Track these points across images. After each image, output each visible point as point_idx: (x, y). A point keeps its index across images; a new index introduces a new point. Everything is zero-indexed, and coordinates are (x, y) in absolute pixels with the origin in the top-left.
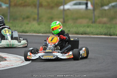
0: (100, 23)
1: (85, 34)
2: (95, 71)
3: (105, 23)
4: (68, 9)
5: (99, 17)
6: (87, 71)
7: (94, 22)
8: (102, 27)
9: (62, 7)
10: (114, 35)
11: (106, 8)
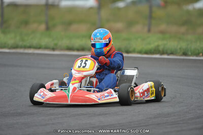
2: (100, 115)
5: (108, 21)
10: (134, 51)
11: (121, 5)
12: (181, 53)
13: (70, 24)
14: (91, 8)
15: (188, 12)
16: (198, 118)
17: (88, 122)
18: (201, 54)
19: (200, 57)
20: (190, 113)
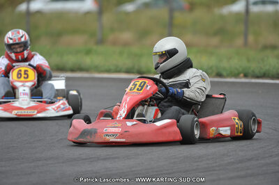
0: (114, 43)
1: (80, 69)
2: (105, 159)
3: (126, 44)
4: (39, 12)
5: (112, 30)
6: (86, 159)
7: (101, 42)
8: (121, 54)
9: (23, 7)
11: (130, 8)
12: (214, 74)
13: (59, 35)
14: (88, 13)
15: (222, 17)
16: (241, 162)
17: (90, 169)
18: (242, 75)
19: (240, 78)
20: (230, 156)
